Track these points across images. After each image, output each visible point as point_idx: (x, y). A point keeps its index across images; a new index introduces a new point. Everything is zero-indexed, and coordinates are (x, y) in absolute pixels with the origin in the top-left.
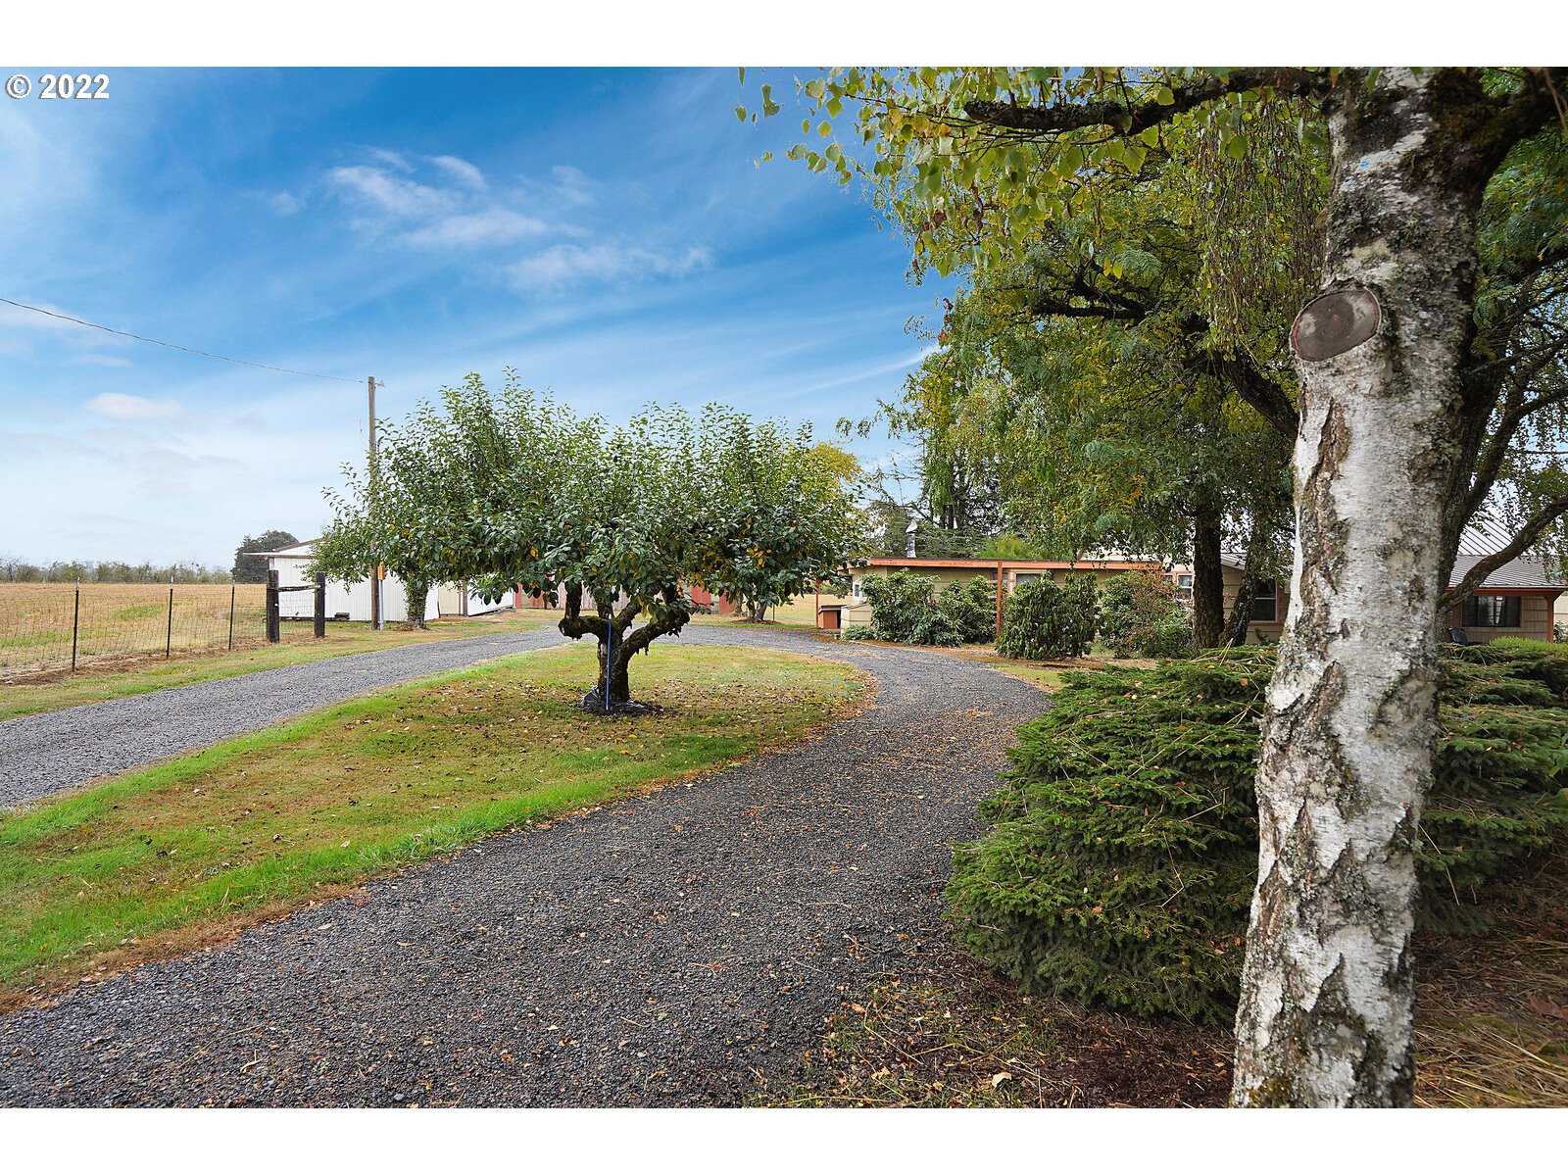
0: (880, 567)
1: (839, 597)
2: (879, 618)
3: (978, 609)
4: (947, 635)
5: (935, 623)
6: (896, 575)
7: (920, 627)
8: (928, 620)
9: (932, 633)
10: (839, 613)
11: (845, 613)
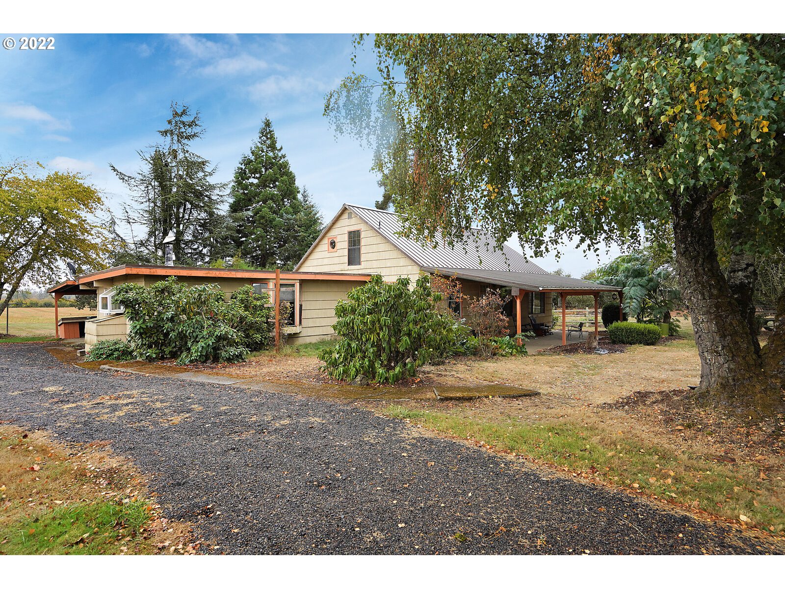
0: (136, 277)
1: (79, 309)
2: (141, 334)
3: (250, 318)
4: (233, 351)
5: (220, 338)
6: (160, 284)
7: (201, 344)
8: (210, 335)
9: (216, 349)
10: (82, 326)
11: (89, 326)
